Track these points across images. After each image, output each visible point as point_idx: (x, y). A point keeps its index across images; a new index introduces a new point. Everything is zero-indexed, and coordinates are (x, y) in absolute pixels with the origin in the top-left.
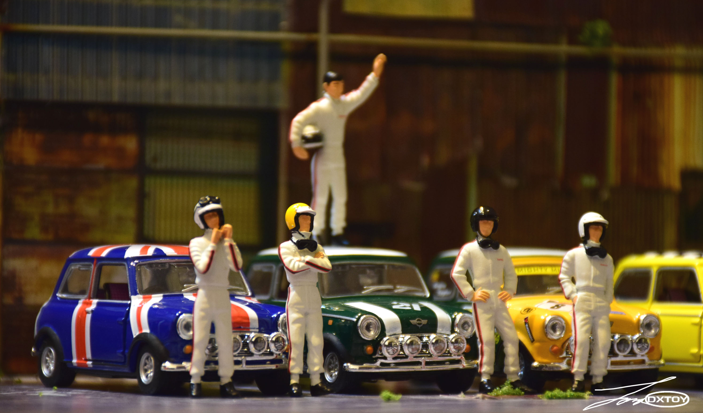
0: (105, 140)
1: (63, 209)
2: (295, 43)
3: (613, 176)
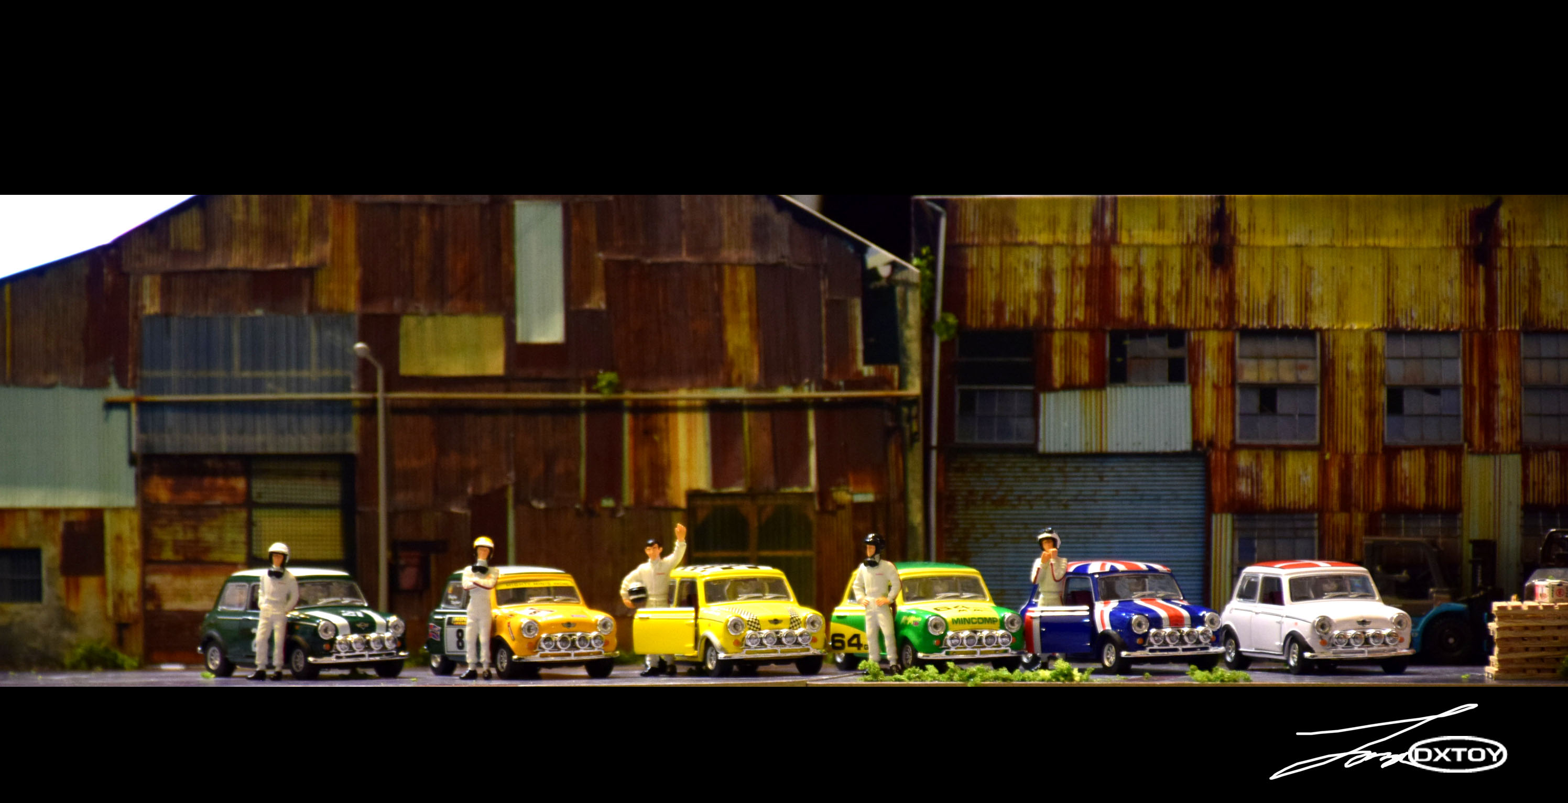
0: (220, 482)
1: (190, 536)
2: (363, 400)
3: (628, 498)
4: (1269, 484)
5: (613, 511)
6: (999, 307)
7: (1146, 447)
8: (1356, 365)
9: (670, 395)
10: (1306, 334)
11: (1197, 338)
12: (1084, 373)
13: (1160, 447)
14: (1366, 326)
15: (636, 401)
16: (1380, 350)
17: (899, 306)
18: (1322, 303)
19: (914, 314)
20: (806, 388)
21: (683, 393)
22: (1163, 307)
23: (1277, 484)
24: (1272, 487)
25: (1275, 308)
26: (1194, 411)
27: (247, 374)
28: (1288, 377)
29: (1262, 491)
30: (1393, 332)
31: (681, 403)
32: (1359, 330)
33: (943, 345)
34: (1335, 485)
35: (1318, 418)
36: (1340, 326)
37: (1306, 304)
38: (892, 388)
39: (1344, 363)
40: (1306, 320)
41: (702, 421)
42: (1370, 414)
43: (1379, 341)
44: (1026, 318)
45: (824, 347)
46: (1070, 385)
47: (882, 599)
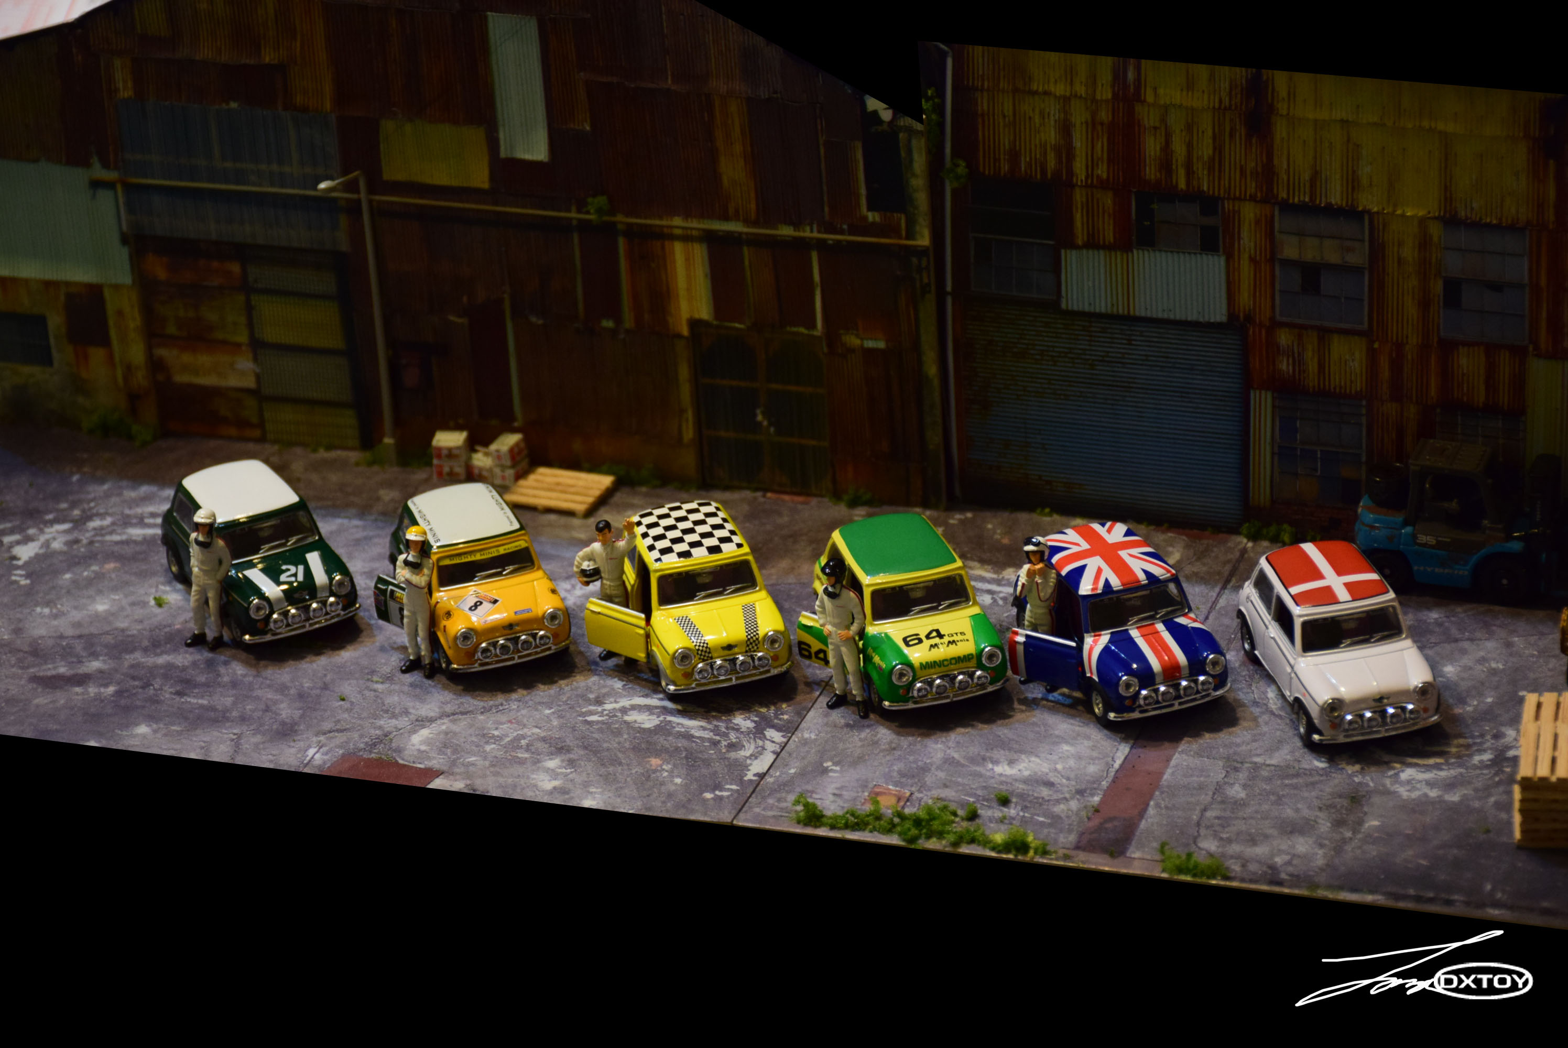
0: (215, 264)
1: (191, 314)
3: (629, 321)
4: (1312, 366)
5: (613, 332)
6: (1014, 156)
7: (1179, 315)
8: (1409, 252)
9: (664, 222)
10: (1352, 214)
11: (1231, 208)
12: (1109, 236)
13: (1193, 316)
14: (1421, 213)
15: (630, 225)
16: (1435, 239)
17: (903, 154)
18: (1371, 184)
19: (920, 162)
20: (808, 228)
21: (677, 221)
22: (1194, 172)
23: (1321, 366)
24: (1316, 371)
25: (1318, 184)
26: (1229, 283)
27: (229, 165)
28: (1333, 257)
29: (1304, 371)
30: (1450, 221)
31: (678, 232)
32: (1412, 217)
33: (954, 192)
34: (1385, 373)
35: (1366, 303)
36: (1390, 210)
37: (1353, 183)
38: (900, 238)
39: (1396, 249)
40: (1353, 200)
41: (699, 252)
42: (1425, 304)
43: (1435, 230)
44: (1044, 172)
45: (825, 188)
46: (1093, 244)
47: (843, 632)
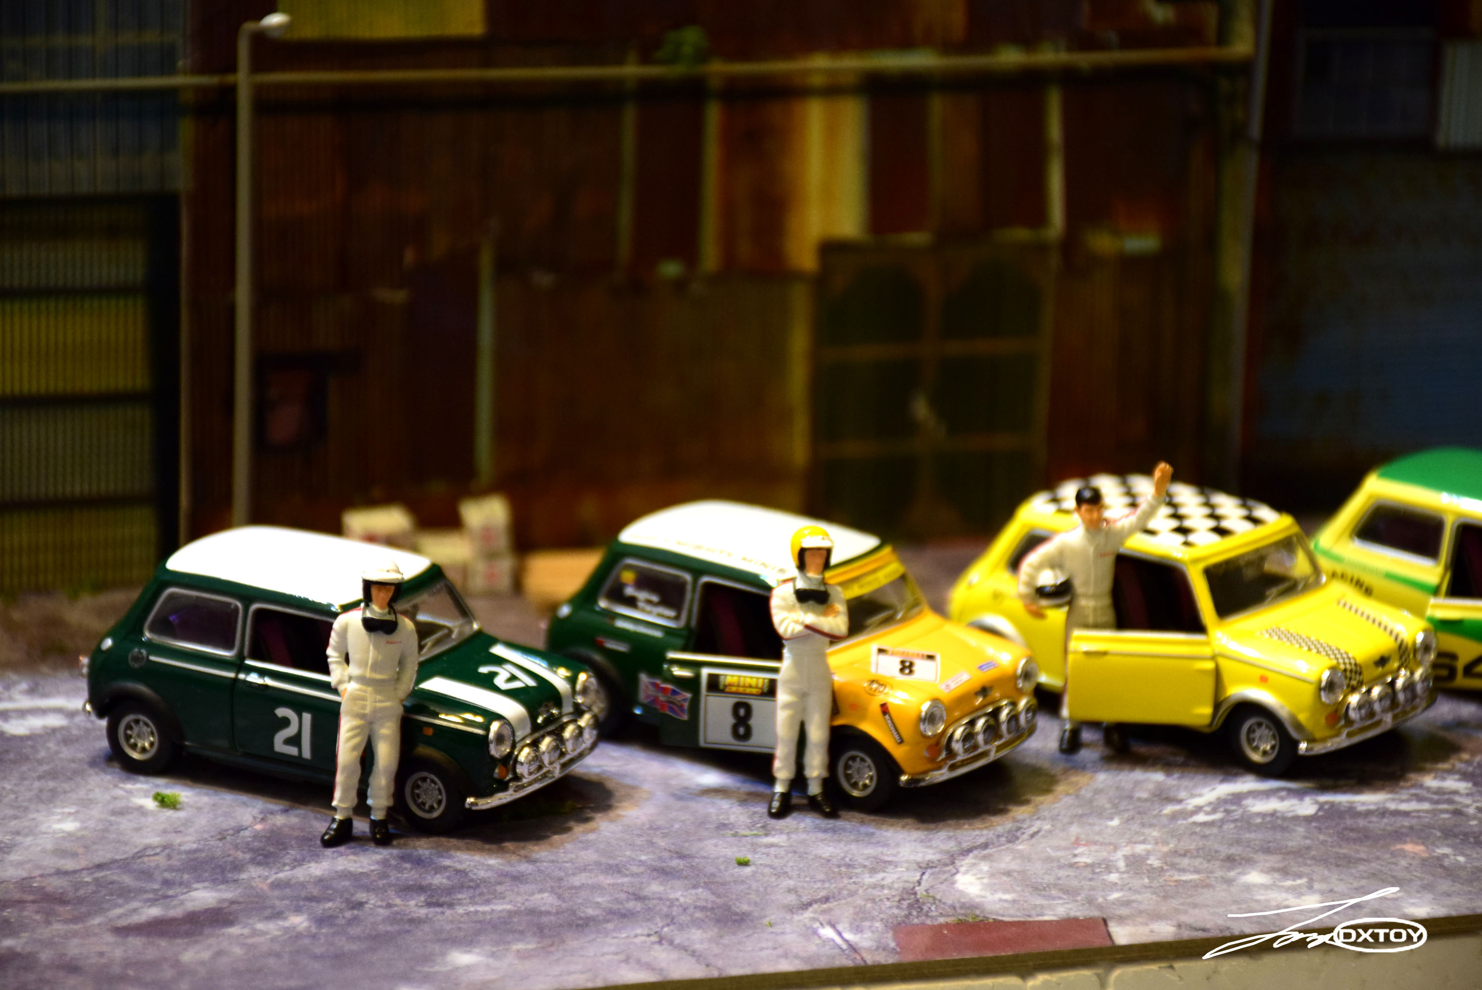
3: (710, 260)
5: (680, 286)
9: (794, 66)
15: (731, 79)
20: (1049, 48)
21: (819, 62)
31: (816, 80)
38: (1204, 44)
41: (852, 113)
